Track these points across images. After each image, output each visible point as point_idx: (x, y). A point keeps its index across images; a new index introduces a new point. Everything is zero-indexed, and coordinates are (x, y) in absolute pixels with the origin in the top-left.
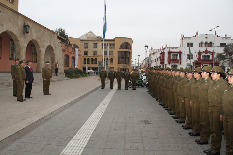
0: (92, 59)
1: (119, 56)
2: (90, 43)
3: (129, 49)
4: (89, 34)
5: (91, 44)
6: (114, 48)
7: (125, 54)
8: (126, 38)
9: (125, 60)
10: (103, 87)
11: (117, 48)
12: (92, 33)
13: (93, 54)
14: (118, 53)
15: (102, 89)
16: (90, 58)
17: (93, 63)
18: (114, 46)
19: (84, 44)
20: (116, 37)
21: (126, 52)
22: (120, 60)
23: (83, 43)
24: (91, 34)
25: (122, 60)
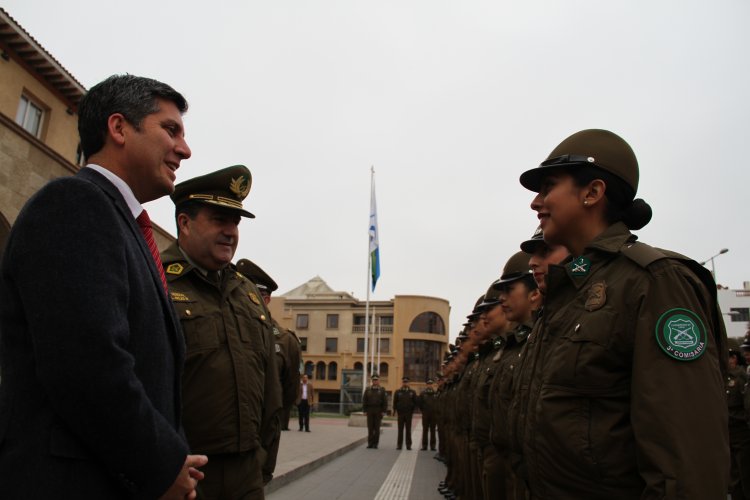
0: (321, 365)
1: (407, 355)
2: (316, 312)
3: (438, 333)
4: (313, 285)
5: (318, 318)
6: (391, 330)
7: (427, 349)
8: (428, 298)
9: (428, 368)
10: (373, 441)
11: (401, 330)
12: (323, 283)
13: (324, 349)
14: (405, 346)
15: (370, 447)
16: (315, 362)
17: (323, 378)
18: (391, 322)
19: (295, 316)
20: (398, 297)
21: (429, 343)
22: (412, 367)
23: (292, 313)
24: (318, 288)
25: (417, 367)
